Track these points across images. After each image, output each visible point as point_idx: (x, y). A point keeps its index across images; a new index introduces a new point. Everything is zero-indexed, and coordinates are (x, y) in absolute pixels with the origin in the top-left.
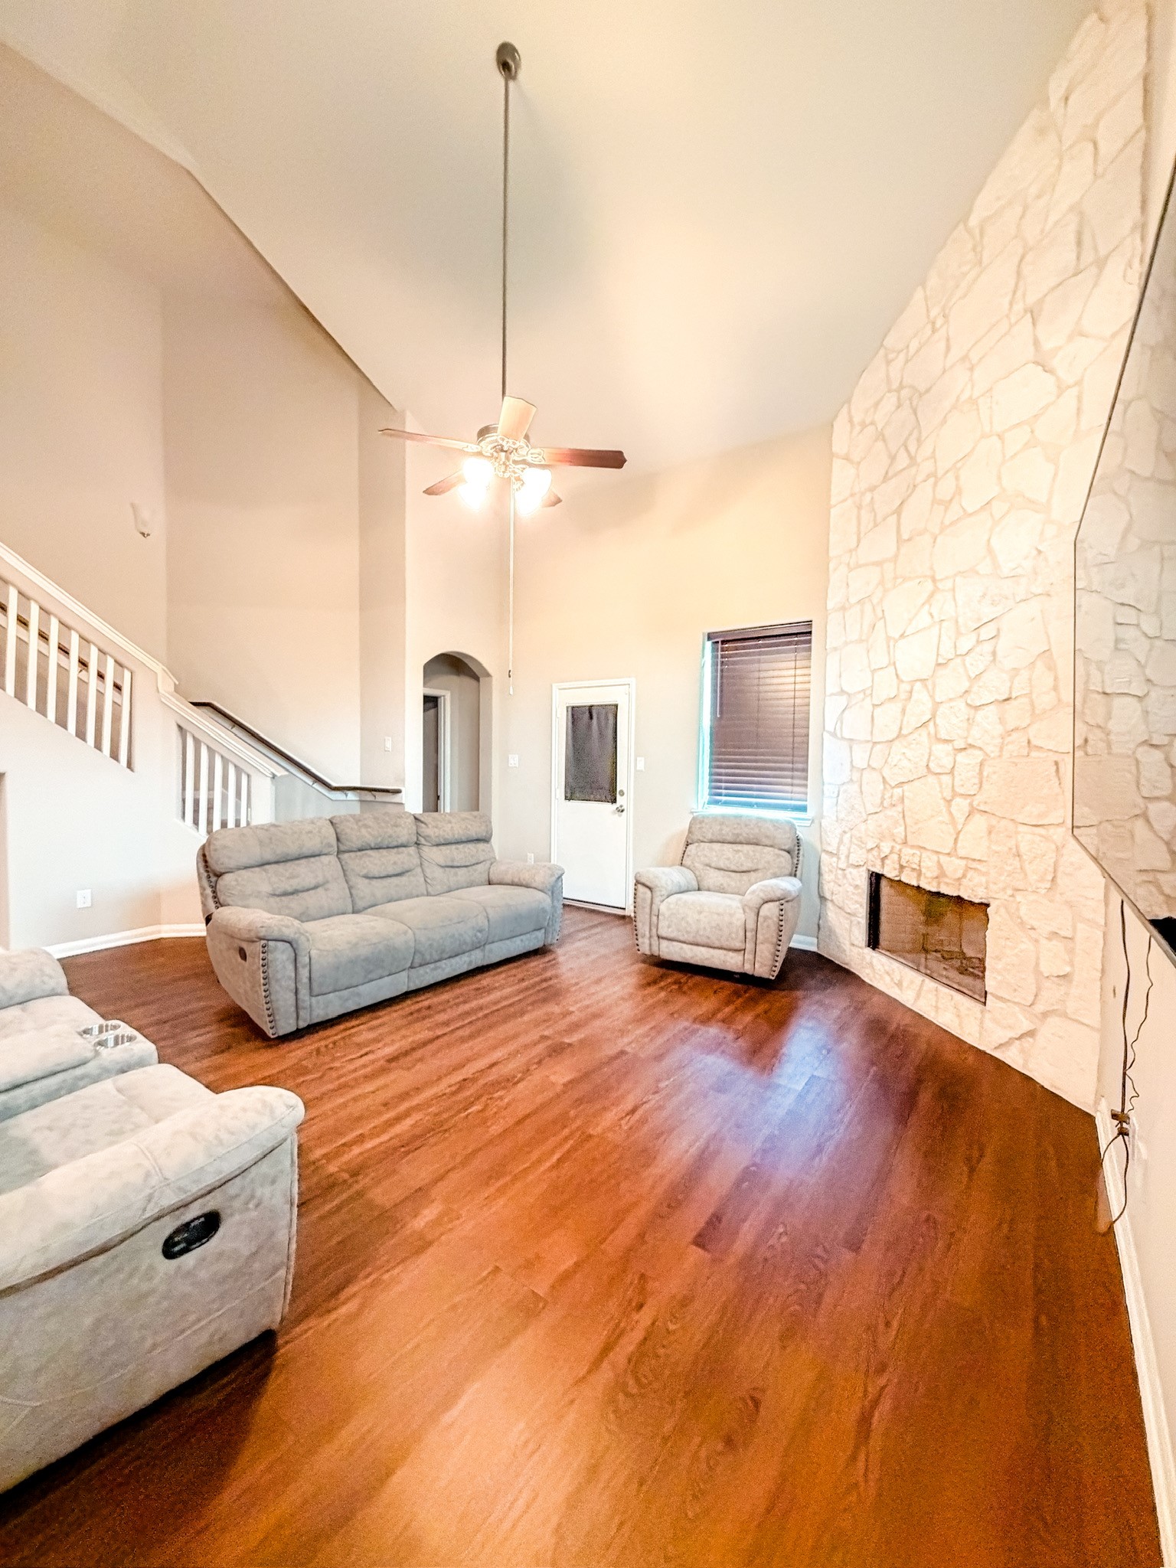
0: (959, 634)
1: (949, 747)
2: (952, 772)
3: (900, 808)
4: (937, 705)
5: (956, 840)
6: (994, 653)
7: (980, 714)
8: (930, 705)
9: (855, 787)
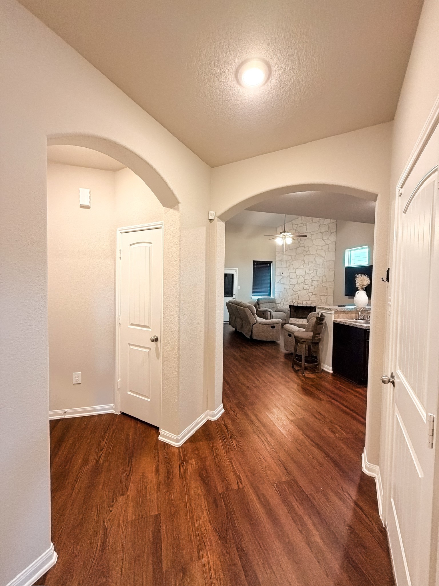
0: (310, 270)
1: (308, 286)
2: (309, 289)
3: (297, 295)
4: (305, 280)
5: (310, 299)
6: (316, 274)
7: (313, 282)
8: (304, 280)
9: (286, 292)
